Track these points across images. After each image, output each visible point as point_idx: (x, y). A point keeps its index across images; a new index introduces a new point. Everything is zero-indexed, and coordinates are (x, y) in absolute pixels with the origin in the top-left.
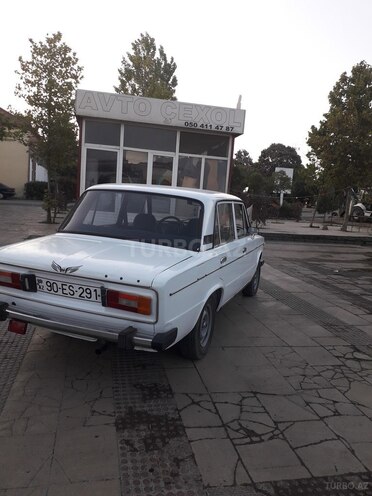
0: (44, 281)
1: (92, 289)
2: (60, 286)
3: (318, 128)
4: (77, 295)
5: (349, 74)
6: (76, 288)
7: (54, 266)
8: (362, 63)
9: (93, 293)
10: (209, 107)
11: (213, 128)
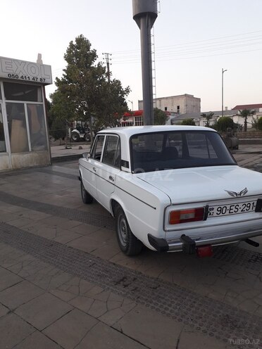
0: (216, 208)
1: (251, 203)
2: (228, 207)
3: (61, 79)
4: (240, 210)
5: (75, 43)
6: (240, 205)
7: (230, 193)
8: (81, 36)
9: (252, 205)
10: (25, 62)
11: (31, 80)
